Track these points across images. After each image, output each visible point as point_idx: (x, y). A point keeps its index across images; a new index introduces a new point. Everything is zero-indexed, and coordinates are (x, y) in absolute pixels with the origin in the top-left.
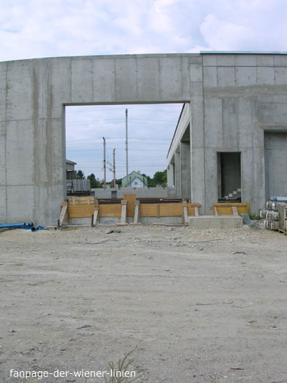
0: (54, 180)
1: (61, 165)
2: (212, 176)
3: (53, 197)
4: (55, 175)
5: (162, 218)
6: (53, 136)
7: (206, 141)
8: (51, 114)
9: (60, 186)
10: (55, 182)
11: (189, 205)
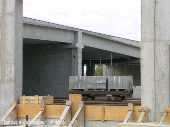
0: (7, 77)
1: (13, 61)
2: (163, 74)
3: (5, 95)
4: (7, 73)
5: (108, 123)
6: (6, 31)
7: (157, 33)
8: (5, 8)
9: (11, 83)
10: (7, 79)
11: (137, 108)
